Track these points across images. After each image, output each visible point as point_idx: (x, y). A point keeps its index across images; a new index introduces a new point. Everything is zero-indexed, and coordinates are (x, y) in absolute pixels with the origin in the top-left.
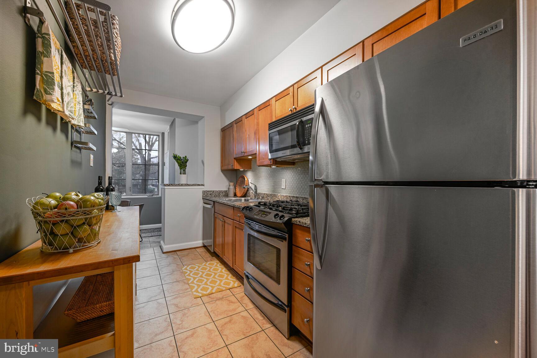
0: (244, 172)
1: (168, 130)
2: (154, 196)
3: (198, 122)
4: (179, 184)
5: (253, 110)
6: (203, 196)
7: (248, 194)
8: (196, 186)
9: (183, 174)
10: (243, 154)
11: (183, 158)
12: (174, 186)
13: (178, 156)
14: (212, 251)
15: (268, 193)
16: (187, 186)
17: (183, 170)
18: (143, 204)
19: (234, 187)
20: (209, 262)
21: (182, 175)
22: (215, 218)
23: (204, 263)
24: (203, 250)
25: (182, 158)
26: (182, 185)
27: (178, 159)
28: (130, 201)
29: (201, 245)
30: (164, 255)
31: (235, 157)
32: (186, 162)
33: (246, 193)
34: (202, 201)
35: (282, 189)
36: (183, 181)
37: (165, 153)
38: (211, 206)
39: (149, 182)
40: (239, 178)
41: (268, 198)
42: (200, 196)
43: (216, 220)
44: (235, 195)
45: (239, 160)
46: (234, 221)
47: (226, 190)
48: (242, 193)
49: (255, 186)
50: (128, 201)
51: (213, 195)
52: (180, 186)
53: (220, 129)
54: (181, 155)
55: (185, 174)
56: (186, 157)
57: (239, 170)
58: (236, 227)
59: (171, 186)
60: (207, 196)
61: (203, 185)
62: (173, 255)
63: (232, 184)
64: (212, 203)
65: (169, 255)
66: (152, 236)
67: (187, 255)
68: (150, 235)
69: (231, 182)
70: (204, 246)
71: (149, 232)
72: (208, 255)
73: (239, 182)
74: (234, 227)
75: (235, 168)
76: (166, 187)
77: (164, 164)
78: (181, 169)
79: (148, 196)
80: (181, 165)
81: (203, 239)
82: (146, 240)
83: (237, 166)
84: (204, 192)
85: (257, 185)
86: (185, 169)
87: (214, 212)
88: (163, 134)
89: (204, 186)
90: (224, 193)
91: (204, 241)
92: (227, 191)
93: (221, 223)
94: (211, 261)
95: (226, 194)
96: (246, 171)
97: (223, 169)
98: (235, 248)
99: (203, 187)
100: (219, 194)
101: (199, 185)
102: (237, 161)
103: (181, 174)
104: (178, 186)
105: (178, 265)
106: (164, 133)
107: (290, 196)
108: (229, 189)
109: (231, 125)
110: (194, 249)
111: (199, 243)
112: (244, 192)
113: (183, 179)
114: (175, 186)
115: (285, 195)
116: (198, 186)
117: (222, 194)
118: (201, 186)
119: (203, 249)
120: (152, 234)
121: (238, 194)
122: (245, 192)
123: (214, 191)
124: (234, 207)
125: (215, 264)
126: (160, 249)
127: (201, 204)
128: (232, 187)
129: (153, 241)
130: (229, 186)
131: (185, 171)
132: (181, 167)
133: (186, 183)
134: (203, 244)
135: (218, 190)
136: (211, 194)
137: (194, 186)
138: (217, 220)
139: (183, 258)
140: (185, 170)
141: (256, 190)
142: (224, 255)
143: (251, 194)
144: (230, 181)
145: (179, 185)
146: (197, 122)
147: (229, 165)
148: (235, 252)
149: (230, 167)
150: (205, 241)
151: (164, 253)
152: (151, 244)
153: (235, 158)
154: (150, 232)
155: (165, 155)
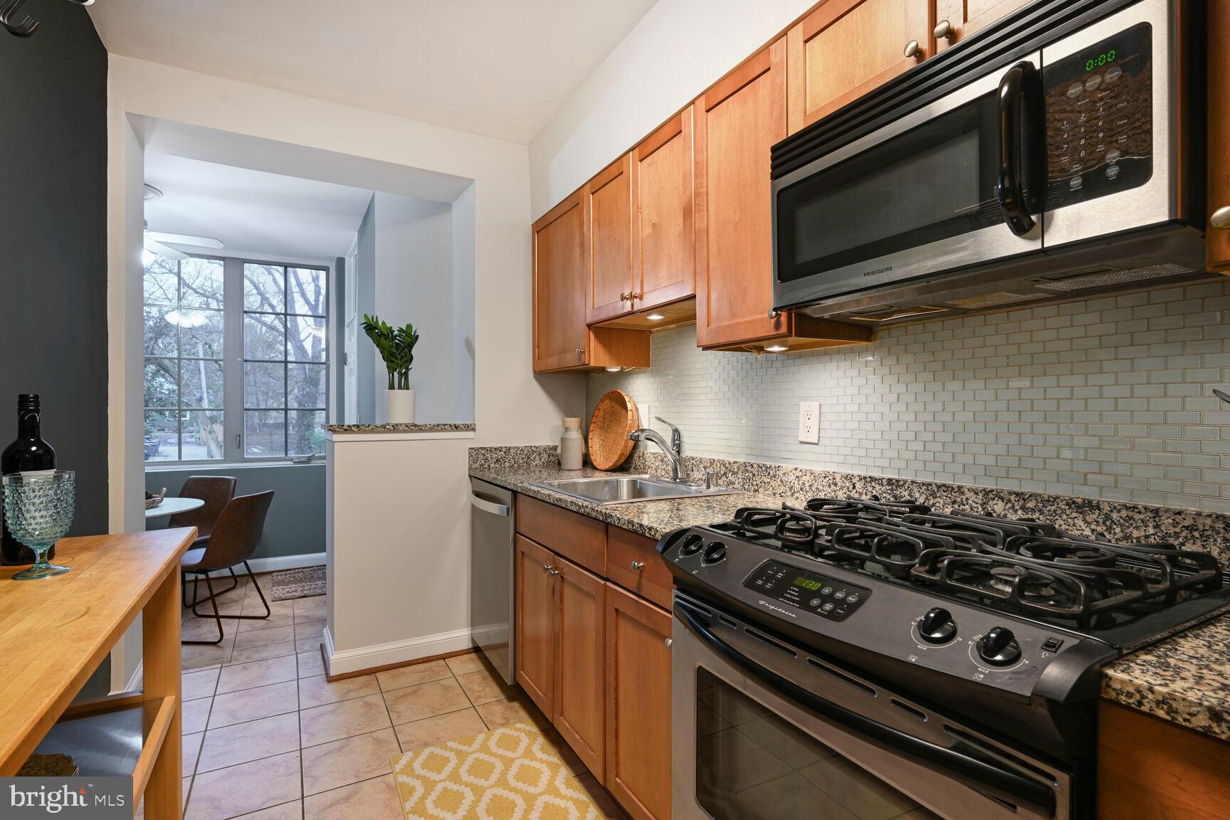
0: (622, 375)
1: (354, 250)
2: (313, 464)
3: (451, 205)
4: (383, 426)
5: (677, 116)
6: (470, 468)
7: (636, 461)
8: (445, 430)
9: (400, 388)
10: (628, 303)
11: (401, 330)
12: (365, 432)
13: (380, 324)
14: (509, 682)
15: (732, 460)
16: (412, 431)
17: (401, 375)
18: (272, 493)
19: (583, 433)
20: (499, 732)
21: (397, 392)
22: (518, 556)
23: (481, 737)
24: (471, 665)
25: (396, 333)
26: (395, 428)
27: (383, 334)
28: (235, 481)
29: (467, 645)
30: (330, 691)
31: (590, 319)
32: (410, 346)
33: (631, 456)
34: (466, 488)
35: (802, 443)
36: (402, 417)
37: (347, 321)
38: (501, 510)
39: (317, 416)
40: (602, 401)
41: (731, 478)
42: (462, 466)
43: (522, 564)
44: (587, 463)
45: (605, 330)
46: (609, 584)
47: (551, 444)
48: (615, 458)
49: (676, 431)
50: (229, 480)
51: (507, 464)
52: (389, 431)
53: (530, 221)
54: (394, 321)
55: (408, 389)
56: (409, 327)
57: (603, 370)
58: (617, 610)
59: (353, 432)
60: (486, 466)
61: (470, 428)
62: (362, 693)
63: (573, 422)
64: (507, 496)
65: (350, 691)
66: (305, 596)
67: (416, 690)
68: (299, 594)
69: (568, 416)
70: (476, 650)
71: (296, 581)
72: (492, 692)
73: (601, 414)
74: (611, 615)
75: (592, 364)
76: (336, 437)
77: (342, 360)
78: (391, 369)
79: (295, 463)
80: (392, 354)
81: (473, 624)
82: (283, 611)
83: (597, 356)
84: (475, 453)
85: (680, 428)
86: (408, 369)
87: (516, 532)
88: (340, 262)
89: (474, 430)
90: (545, 456)
91: (475, 631)
92: (555, 448)
93: (544, 580)
94: (506, 723)
95: (555, 461)
96: (629, 373)
97: (541, 367)
98: (617, 704)
99: (470, 434)
100: (525, 458)
101: (456, 428)
102: (596, 336)
103: (392, 387)
104: (382, 432)
105: (379, 742)
106: (344, 259)
107: (848, 478)
108: (563, 440)
109: (573, 203)
110: (441, 662)
111: (460, 637)
112: (622, 454)
113: (401, 406)
114: (372, 431)
115: (818, 469)
116: (452, 430)
117: (537, 458)
118: (462, 430)
119: (472, 660)
120: (306, 588)
121: (599, 459)
122: (627, 453)
123: (510, 448)
124: (607, 524)
125: (525, 740)
126: (320, 662)
127: (465, 496)
128: (575, 435)
129: (305, 617)
130: (567, 429)
131: (406, 379)
132: (392, 362)
133: (408, 421)
134: (473, 640)
135: (522, 445)
136: (498, 460)
137: (437, 431)
138: (528, 565)
139: (402, 707)
140: (406, 374)
141: (679, 446)
142: (562, 715)
143: (650, 460)
144: (567, 412)
145: (384, 429)
146: (444, 207)
147: (564, 351)
148: (617, 718)
149: (570, 360)
150: (482, 630)
151: (331, 680)
152: (298, 630)
153: (589, 326)
154: (301, 581)
155: (347, 330)
